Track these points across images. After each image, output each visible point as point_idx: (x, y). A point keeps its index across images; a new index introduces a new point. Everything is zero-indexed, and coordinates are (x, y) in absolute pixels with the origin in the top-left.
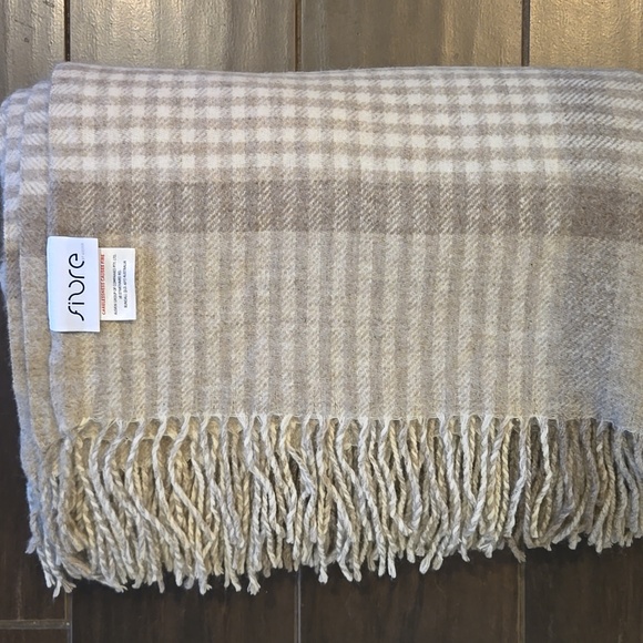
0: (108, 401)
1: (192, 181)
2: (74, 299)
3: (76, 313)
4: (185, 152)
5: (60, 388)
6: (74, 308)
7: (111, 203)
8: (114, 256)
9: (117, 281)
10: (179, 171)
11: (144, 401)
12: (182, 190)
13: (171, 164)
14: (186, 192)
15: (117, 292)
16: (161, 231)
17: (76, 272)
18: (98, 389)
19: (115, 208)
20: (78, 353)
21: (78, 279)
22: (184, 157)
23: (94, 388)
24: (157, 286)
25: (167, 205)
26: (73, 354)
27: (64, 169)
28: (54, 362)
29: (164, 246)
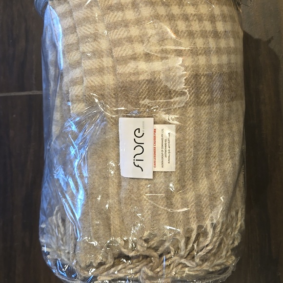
0: (159, 220)
1: (205, 73)
2: (137, 157)
3: (138, 166)
4: (200, 54)
5: (128, 214)
6: (137, 163)
7: (158, 91)
8: (162, 130)
9: (164, 146)
10: (198, 66)
11: (182, 217)
12: (200, 78)
13: (193, 62)
14: (203, 79)
15: (164, 153)
16: (190, 106)
17: (138, 140)
18: (153, 213)
19: (161, 94)
20: (138, 189)
21: (140, 145)
22: (200, 57)
23: (150, 212)
24: (187, 142)
25: (192, 89)
26: (135, 190)
27: (127, 72)
28: (124, 196)
29: (192, 115)
